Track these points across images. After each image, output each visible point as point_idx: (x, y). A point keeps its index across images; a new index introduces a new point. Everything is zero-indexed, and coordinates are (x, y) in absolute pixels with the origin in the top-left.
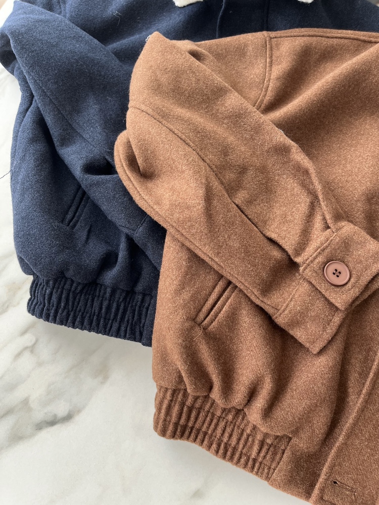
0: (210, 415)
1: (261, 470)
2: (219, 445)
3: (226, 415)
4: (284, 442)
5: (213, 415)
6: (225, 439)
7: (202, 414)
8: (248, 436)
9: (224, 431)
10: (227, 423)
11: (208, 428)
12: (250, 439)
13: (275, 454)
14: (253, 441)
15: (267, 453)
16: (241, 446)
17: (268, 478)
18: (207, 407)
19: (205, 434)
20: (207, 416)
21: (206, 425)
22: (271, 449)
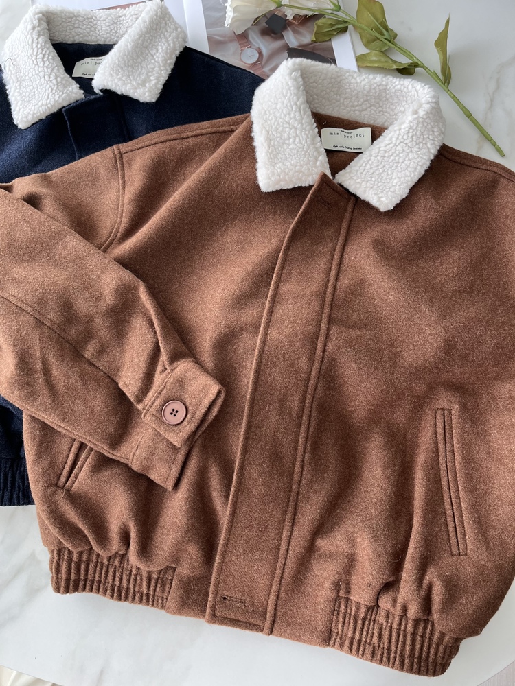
0: (99, 565)
1: (155, 602)
2: (113, 590)
3: (113, 562)
4: (170, 574)
5: (102, 564)
6: (117, 583)
7: (91, 566)
8: (136, 576)
9: (114, 577)
10: (115, 568)
11: (100, 577)
12: (138, 578)
13: (163, 585)
14: (141, 579)
15: (156, 586)
16: (131, 586)
17: (163, 607)
18: (94, 559)
19: (99, 582)
20: (96, 567)
21: (97, 575)
22: (160, 582)
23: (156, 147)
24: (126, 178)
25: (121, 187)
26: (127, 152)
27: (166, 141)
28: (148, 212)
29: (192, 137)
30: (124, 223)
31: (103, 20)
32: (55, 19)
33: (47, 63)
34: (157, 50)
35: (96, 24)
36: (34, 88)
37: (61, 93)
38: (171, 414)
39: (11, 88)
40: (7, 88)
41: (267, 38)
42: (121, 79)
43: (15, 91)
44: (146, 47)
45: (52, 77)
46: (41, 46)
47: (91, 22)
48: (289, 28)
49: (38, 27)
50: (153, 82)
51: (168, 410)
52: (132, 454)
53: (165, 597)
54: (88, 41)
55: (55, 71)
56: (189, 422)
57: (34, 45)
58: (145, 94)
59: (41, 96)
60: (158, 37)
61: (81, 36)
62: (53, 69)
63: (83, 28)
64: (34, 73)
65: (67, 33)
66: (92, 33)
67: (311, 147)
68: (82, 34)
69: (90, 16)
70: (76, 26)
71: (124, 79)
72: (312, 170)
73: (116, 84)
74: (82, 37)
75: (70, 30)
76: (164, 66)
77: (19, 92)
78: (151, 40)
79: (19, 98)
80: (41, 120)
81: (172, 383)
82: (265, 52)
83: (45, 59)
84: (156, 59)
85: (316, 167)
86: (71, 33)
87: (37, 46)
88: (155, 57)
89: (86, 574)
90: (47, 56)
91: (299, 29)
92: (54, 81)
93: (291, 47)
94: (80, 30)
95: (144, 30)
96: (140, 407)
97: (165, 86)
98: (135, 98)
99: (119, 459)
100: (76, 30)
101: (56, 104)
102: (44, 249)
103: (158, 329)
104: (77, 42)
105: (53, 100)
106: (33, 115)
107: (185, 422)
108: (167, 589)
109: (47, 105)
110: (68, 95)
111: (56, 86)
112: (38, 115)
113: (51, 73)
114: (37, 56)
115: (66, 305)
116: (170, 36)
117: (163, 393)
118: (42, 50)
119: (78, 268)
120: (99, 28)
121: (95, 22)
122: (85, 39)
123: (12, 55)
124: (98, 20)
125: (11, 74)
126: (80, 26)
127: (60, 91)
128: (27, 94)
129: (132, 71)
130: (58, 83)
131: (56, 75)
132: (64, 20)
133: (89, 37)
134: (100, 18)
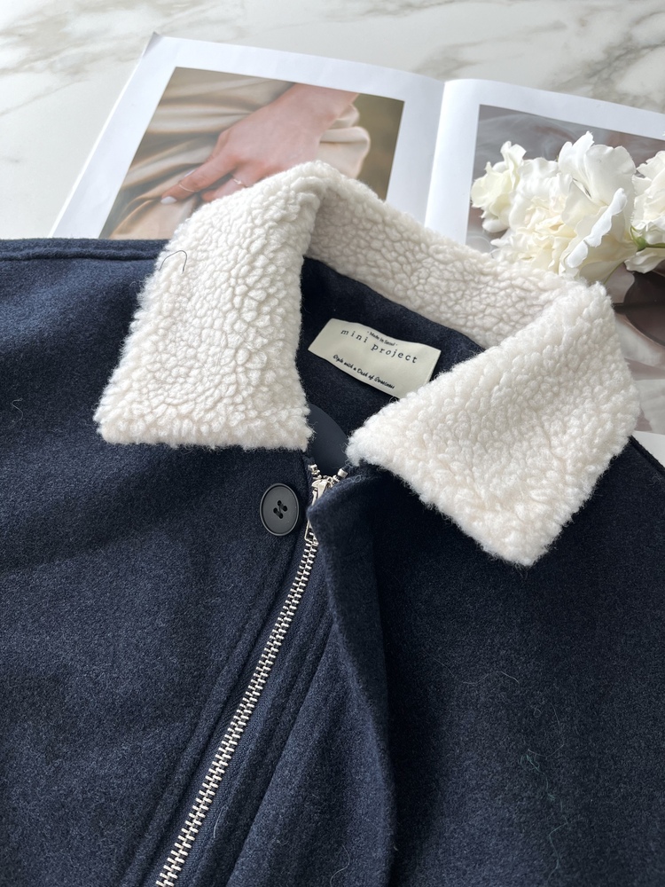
31: (445, 263)
33: (263, 322)
34: (566, 426)
35: (419, 261)
36: (195, 357)
37: (253, 413)
39: (146, 321)
40: (137, 315)
43: (149, 334)
44: (537, 409)
45: (257, 362)
46: (276, 272)
47: (412, 251)
54: (382, 288)
55: (272, 350)
57: (261, 261)
59: (200, 389)
61: (375, 271)
62: (271, 343)
63: (388, 256)
64: (217, 323)
65: (347, 251)
66: (403, 276)
68: (378, 267)
70: (376, 244)
74: (375, 275)
75: (359, 246)
77: (155, 343)
79: (146, 359)
83: (266, 309)
86: (355, 253)
87: (264, 267)
92: (254, 376)
94: (378, 257)
100: (371, 254)
104: (358, 278)
105: (222, 420)
106: (148, 428)
109: (200, 422)
110: (268, 427)
111: (251, 390)
113: (258, 351)
114: (250, 288)
118: (272, 283)
120: (423, 273)
121: (419, 256)
122: (380, 280)
123: (194, 249)
124: (429, 255)
125: (167, 290)
126: (384, 250)
127: (255, 408)
128: (172, 361)
129: (481, 456)
130: (261, 382)
131: (269, 362)
132: (355, 221)
133: (391, 283)
134: (438, 252)
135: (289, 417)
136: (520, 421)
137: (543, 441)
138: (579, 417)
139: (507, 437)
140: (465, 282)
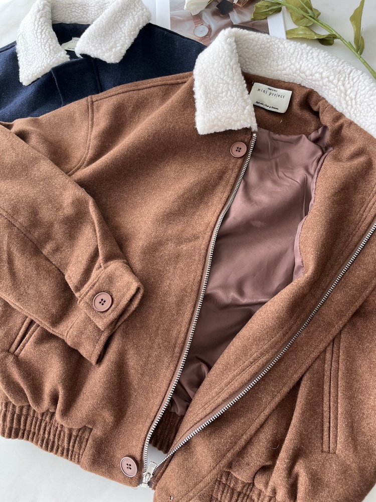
0: (34, 419)
1: (73, 457)
2: (43, 441)
3: (45, 418)
4: (87, 433)
5: (37, 419)
6: (46, 436)
7: (29, 419)
8: (60, 432)
9: (45, 430)
10: (46, 423)
11: (35, 429)
12: (62, 434)
13: (81, 443)
14: (64, 435)
15: (75, 443)
16: (56, 440)
17: (79, 462)
18: (31, 413)
19: (34, 433)
20: (32, 420)
21: (33, 427)
22: (78, 439)
23: (118, 97)
24: (95, 120)
25: (90, 127)
26: (97, 101)
27: (126, 92)
28: (109, 145)
29: (146, 88)
30: (90, 153)
31: (94, 6)
32: (58, 5)
33: (44, 36)
34: (125, 24)
35: (88, 10)
36: (35, 55)
37: (52, 58)
38: (100, 303)
39: (21, 56)
40: (18, 56)
41: (217, 17)
42: (94, 46)
43: (23, 58)
44: (117, 23)
45: (47, 46)
46: (42, 23)
47: (85, 8)
48: (234, 10)
49: (43, 10)
50: (119, 48)
51: (98, 299)
52: (66, 332)
53: (81, 453)
55: (49, 41)
56: (113, 311)
57: (36, 22)
58: (111, 57)
59: (38, 60)
60: (127, 15)
61: (76, 18)
62: (48, 40)
63: (78, 12)
64: (35, 44)
65: (66, 16)
66: (85, 15)
67: (240, 100)
68: (77, 16)
69: (84, 4)
70: (73, 10)
71: (96, 45)
72: (240, 117)
73: (90, 50)
74: (77, 19)
75: (69, 13)
76: (129, 36)
77: (25, 58)
78: (122, 17)
79: (25, 63)
80: (38, 79)
81: (103, 278)
82: (213, 28)
83: (43, 33)
84: (123, 31)
85: (244, 115)
86: (69, 15)
87: (38, 23)
88: (122, 29)
89: (25, 425)
90: (44, 31)
91: (242, 11)
92: (48, 49)
93: (234, 24)
94: (75, 13)
95: (117, 10)
96: (77, 295)
97: (128, 51)
98: (104, 60)
99: (57, 335)
100: (73, 14)
101: (48, 66)
102: (24, 170)
103: (98, 235)
104: (73, 22)
105: (46, 63)
106: (32, 75)
107: (110, 311)
108: (83, 446)
109: (42, 67)
110: (57, 59)
111: (49, 53)
112: (36, 74)
113: (46, 43)
114: (37, 31)
115: (34, 213)
116: (136, 14)
117: (95, 286)
118: (42, 26)
119: (47, 185)
120: (90, 12)
121: (87, 8)
122: (79, 20)
123: (23, 32)
124: (90, 6)
125: (22, 45)
126: (76, 11)
127: (52, 56)
128: (30, 59)
129: (104, 40)
130: (50, 50)
131: (49, 45)
132: (64, 6)
133: (82, 19)
134: (91, 4)
135: (61, 54)
136: (113, 27)
137: (120, 30)
138: (128, 21)
139: (110, 32)
140: (102, 8)
